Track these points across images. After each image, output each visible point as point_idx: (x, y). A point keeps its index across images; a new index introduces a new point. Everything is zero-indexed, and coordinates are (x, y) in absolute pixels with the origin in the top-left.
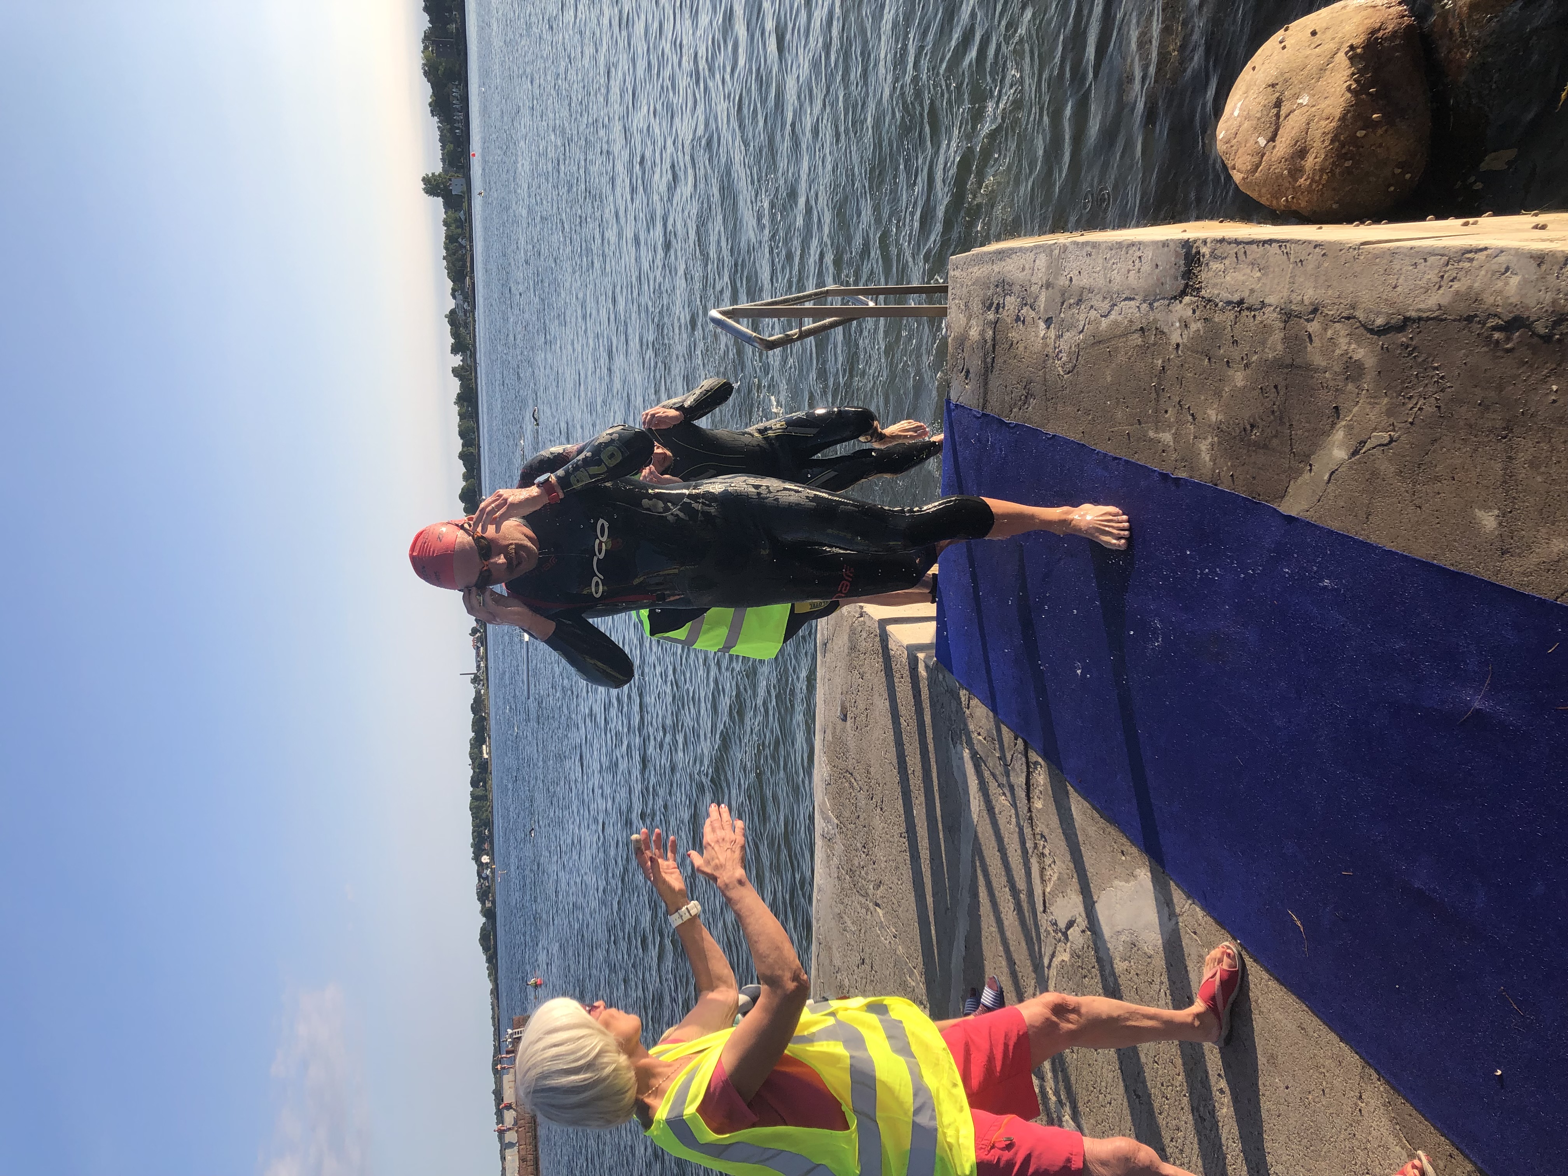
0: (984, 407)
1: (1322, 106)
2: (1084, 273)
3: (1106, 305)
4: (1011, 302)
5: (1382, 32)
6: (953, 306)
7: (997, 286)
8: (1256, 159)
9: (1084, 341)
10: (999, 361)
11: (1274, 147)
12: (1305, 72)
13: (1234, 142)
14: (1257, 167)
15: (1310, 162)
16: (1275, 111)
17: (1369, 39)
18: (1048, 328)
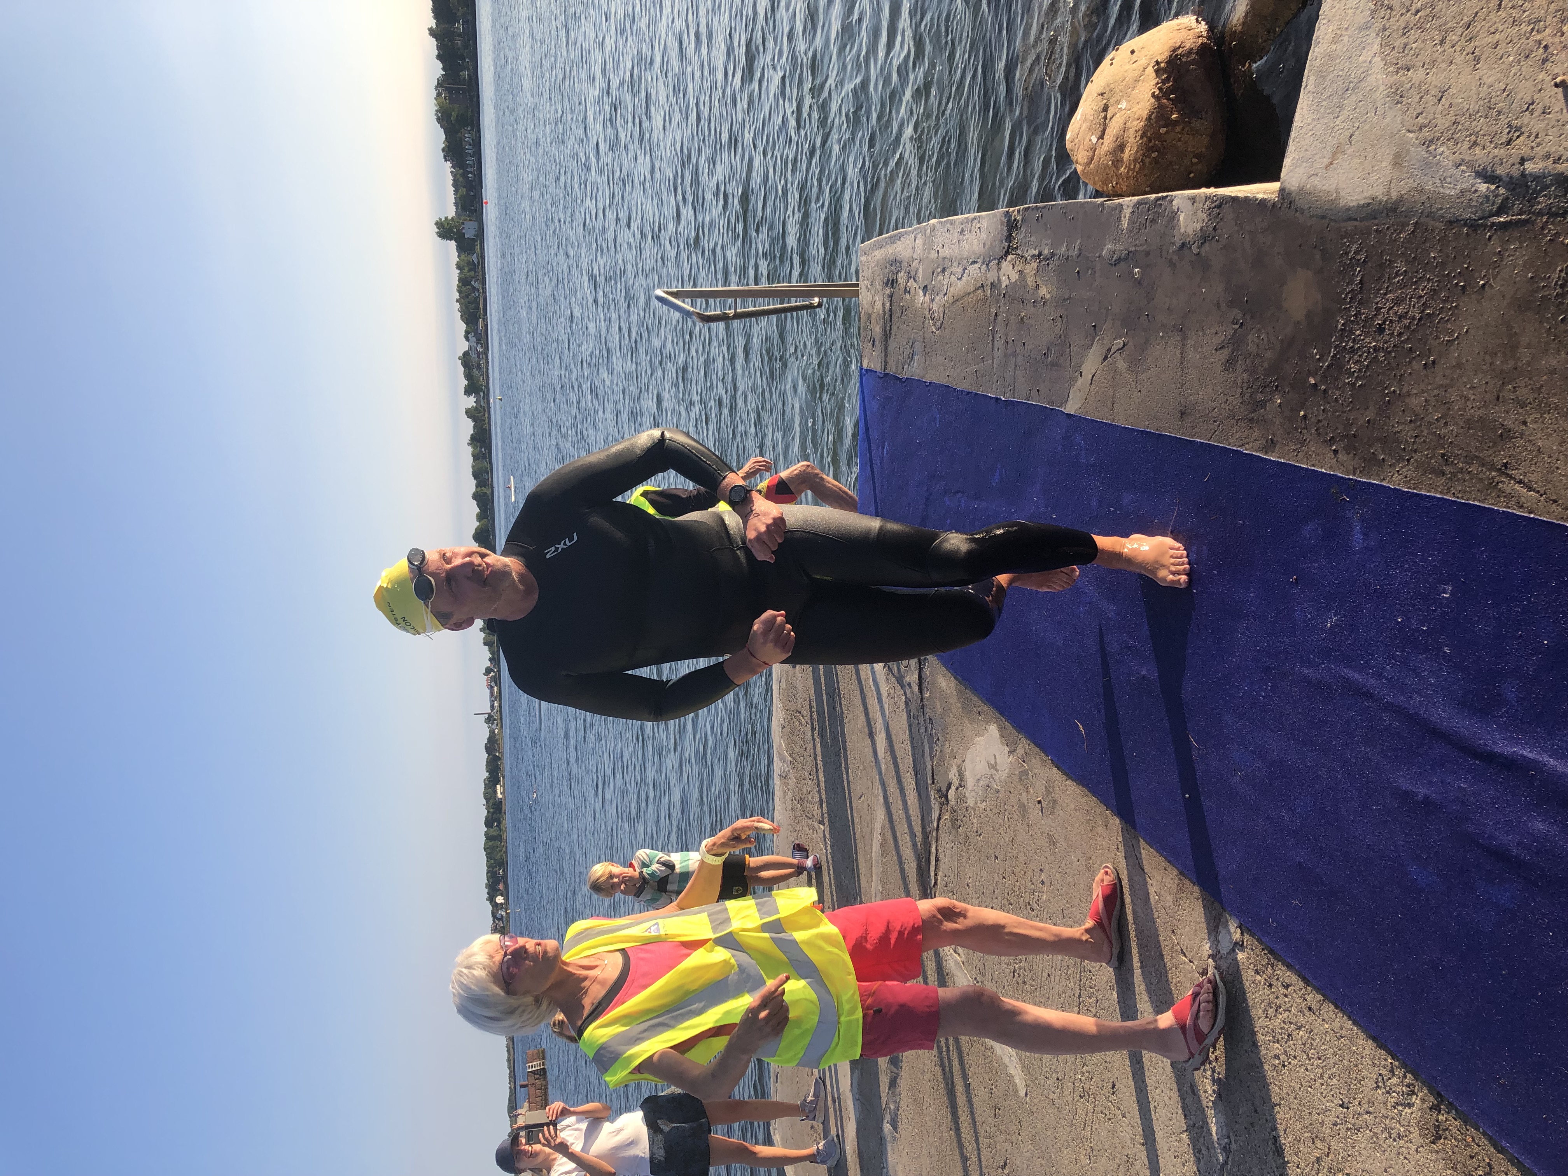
0: (885, 369)
1: (1134, 110)
2: (946, 246)
3: (960, 270)
4: (902, 277)
5: (1181, 50)
6: (863, 287)
7: (891, 265)
8: (1091, 153)
9: (947, 301)
10: (894, 328)
11: (1102, 143)
12: (1124, 83)
13: (1076, 141)
14: (1092, 159)
15: (1127, 154)
16: (1103, 114)
17: (1171, 56)
18: (925, 295)
